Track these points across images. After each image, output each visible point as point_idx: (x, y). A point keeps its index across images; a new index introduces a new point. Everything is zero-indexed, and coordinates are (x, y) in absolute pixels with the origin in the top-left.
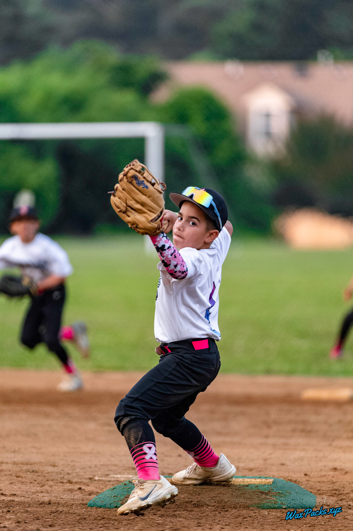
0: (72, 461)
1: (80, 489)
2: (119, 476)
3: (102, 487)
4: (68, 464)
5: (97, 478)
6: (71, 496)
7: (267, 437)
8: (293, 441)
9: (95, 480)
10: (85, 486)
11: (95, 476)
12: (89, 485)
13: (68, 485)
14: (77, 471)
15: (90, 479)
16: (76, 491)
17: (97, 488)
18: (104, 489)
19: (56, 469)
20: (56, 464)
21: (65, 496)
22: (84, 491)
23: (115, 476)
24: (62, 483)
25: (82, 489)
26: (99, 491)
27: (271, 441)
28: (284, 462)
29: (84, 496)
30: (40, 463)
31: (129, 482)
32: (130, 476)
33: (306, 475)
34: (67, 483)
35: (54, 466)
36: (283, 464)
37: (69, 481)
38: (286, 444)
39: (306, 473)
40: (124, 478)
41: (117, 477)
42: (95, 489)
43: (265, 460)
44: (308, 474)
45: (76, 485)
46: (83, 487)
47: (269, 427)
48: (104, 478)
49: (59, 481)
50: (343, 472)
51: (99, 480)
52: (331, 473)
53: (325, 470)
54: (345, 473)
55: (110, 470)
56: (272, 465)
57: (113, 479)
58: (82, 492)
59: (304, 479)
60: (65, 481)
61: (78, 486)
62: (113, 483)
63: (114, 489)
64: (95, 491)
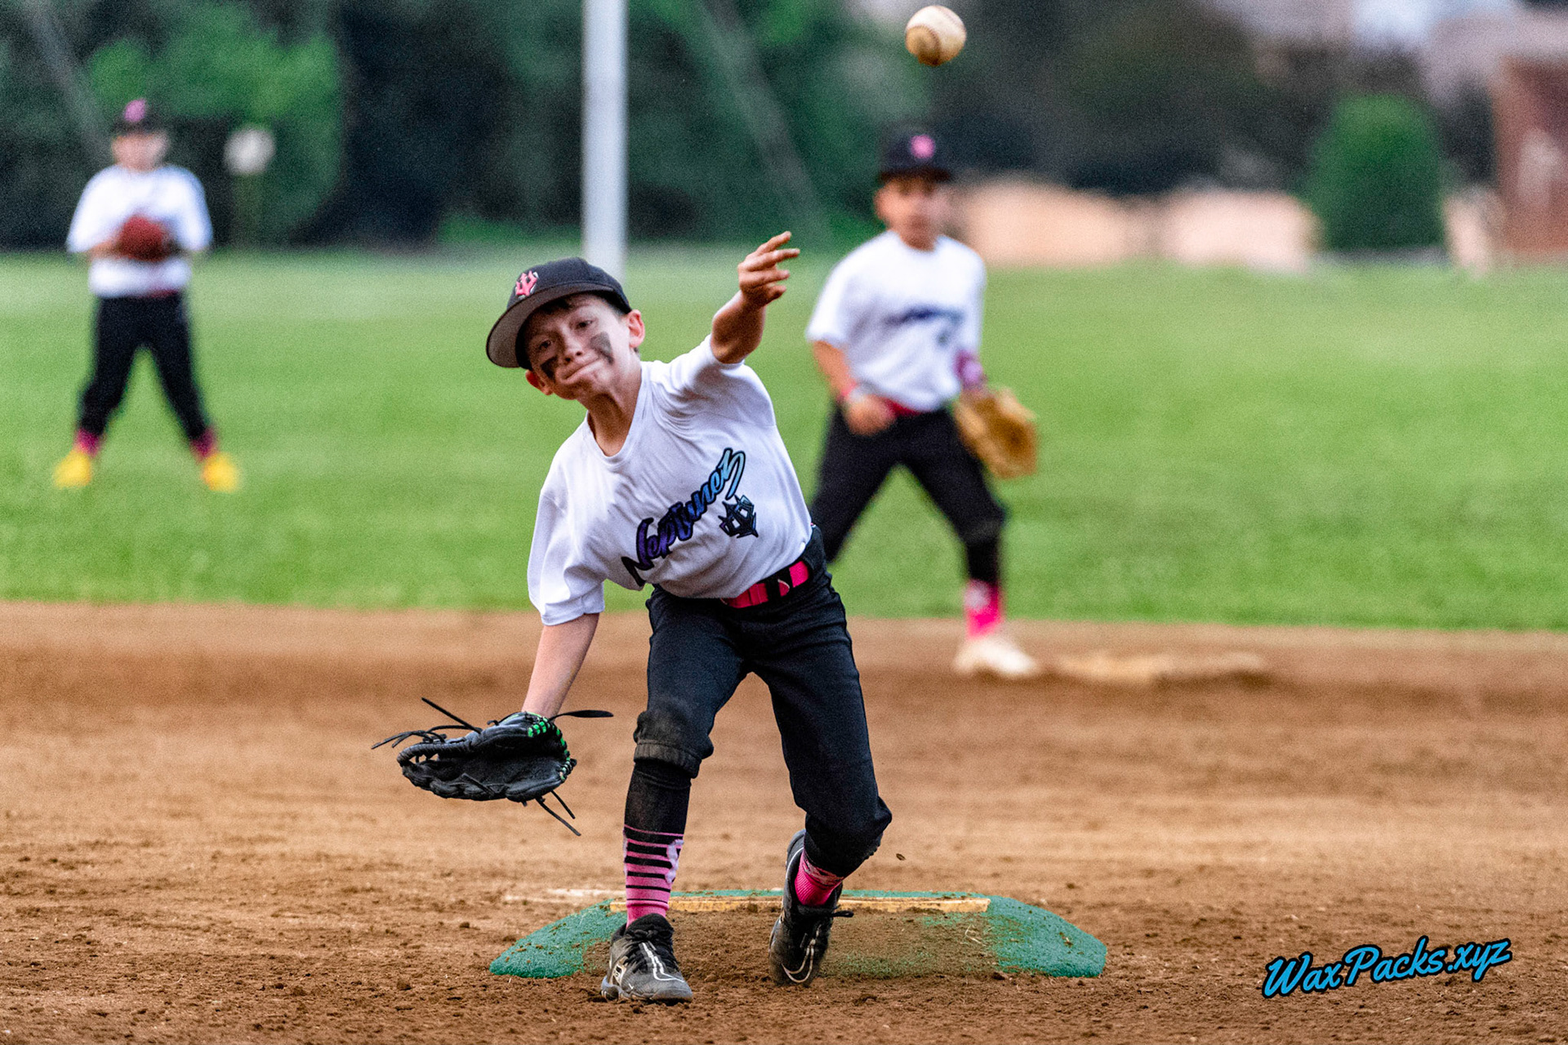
0: (440, 852)
1: (466, 926)
2: (569, 892)
3: (524, 921)
4: (428, 862)
5: (509, 898)
6: (444, 946)
7: (954, 784)
8: (1025, 795)
9: (506, 903)
10: (479, 919)
11: (504, 892)
12: (490, 915)
13: (433, 914)
15: (492, 899)
16: (455, 931)
17: (510, 923)
18: (532, 929)
20: (396, 862)
22: (476, 932)
23: (558, 892)
24: (418, 909)
25: (471, 926)
26: (517, 932)
28: (1008, 853)
29: (479, 947)
31: (601, 907)
33: (1071, 886)
34: (429, 910)
35: (392, 866)
36: (1008, 859)
37: (435, 905)
38: (1009, 805)
39: (1072, 882)
41: (565, 897)
42: (506, 926)
43: (958, 848)
44: (1078, 883)
45: (453, 915)
46: (474, 923)
47: (956, 757)
48: (529, 899)
49: (408, 905)
50: (1170, 880)
51: (515, 903)
52: (1138, 882)
53: (1123, 875)
54: (1178, 882)
55: (542, 876)
56: (981, 861)
57: (553, 901)
58: (474, 937)
59: (1068, 897)
60: (424, 907)
61: (460, 920)
62: (552, 911)
63: (560, 926)
64: (506, 933)
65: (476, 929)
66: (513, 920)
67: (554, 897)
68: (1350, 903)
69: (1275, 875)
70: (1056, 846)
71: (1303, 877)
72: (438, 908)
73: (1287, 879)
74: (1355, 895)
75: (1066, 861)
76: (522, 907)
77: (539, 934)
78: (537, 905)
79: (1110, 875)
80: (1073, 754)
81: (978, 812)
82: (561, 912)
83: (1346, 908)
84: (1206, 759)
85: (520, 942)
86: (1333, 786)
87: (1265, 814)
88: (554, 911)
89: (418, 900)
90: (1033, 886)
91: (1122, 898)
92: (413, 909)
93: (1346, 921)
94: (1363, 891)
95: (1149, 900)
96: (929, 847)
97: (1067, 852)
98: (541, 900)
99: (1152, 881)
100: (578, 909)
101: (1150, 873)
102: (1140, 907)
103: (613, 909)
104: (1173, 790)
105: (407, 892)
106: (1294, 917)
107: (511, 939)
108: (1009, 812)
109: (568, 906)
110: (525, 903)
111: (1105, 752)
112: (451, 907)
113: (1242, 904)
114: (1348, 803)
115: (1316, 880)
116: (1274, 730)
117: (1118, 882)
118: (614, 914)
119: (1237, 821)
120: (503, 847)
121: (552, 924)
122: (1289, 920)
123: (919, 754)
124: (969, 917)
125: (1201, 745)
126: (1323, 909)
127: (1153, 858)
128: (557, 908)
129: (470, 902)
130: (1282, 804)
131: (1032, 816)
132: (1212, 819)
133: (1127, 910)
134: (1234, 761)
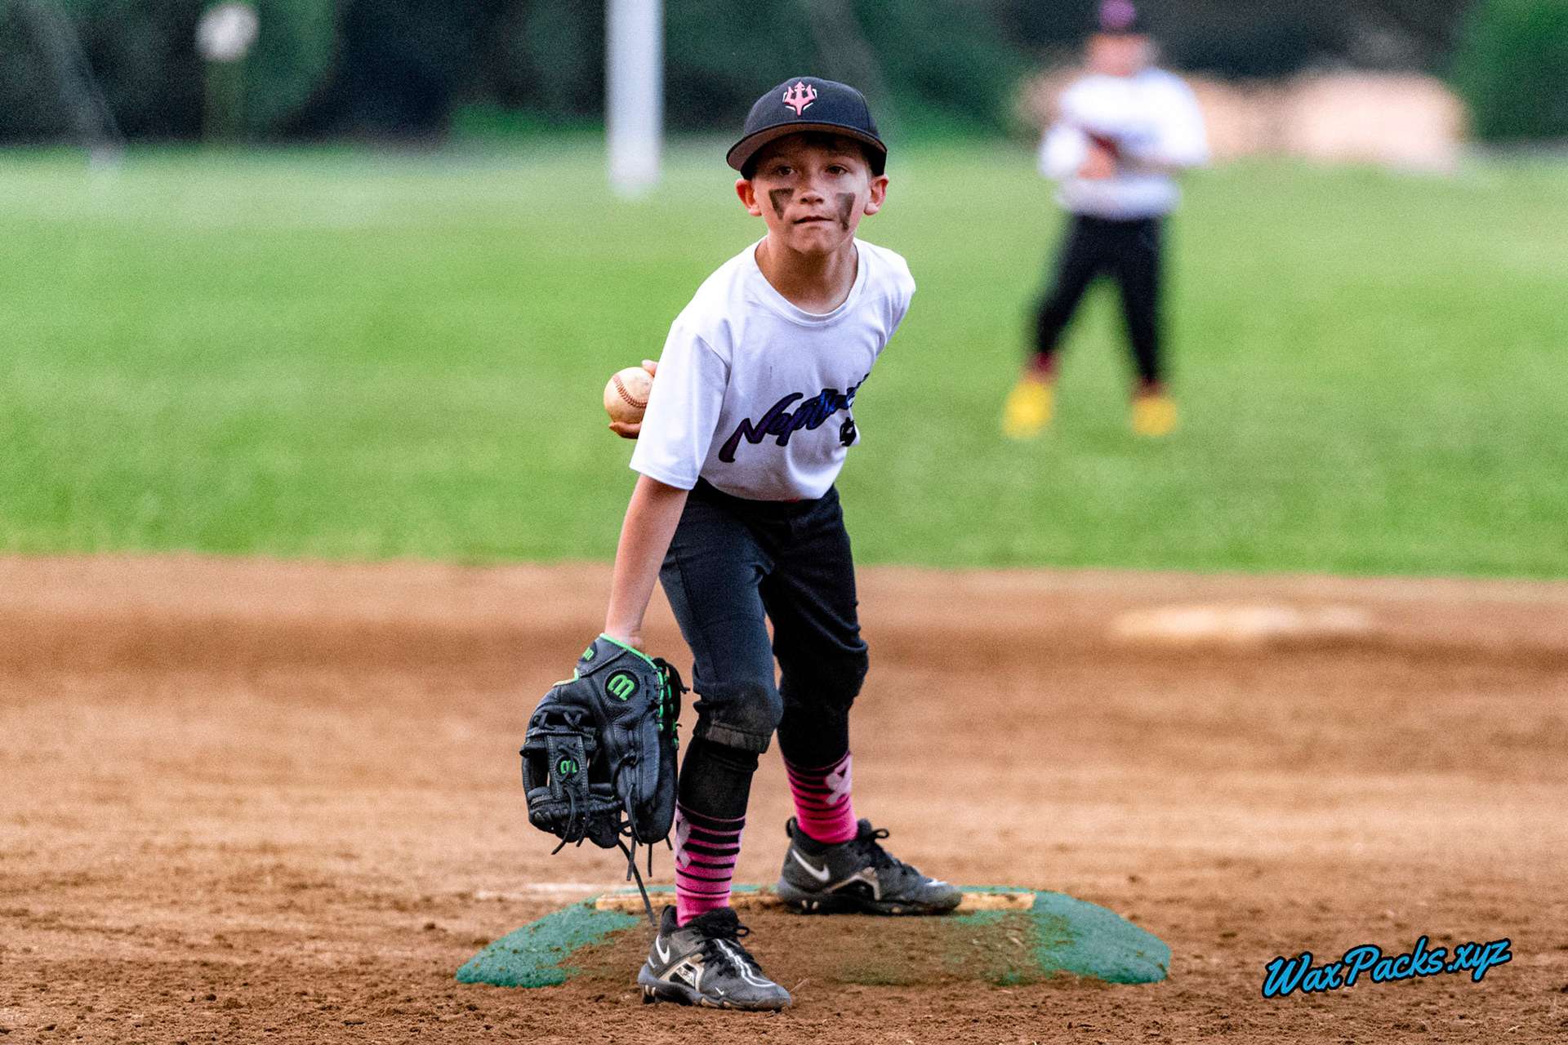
0: (404, 843)
1: (431, 927)
2: (551, 887)
3: (499, 920)
4: (392, 853)
5: (482, 894)
6: (405, 951)
7: (1006, 762)
8: (1088, 775)
9: (478, 901)
10: (446, 918)
11: (476, 888)
12: (460, 915)
13: (395, 914)
14: (420, 872)
15: (463, 896)
16: (419, 933)
17: (483, 924)
18: (508, 930)
19: (354, 867)
20: (354, 852)
21: (385, 949)
22: (443, 934)
23: (540, 887)
24: (377, 909)
25: (437, 927)
26: (490, 934)
27: (1022, 774)
28: (1062, 838)
29: (445, 951)
30: (306, 847)
31: (586, 904)
32: (587, 888)
33: (1133, 879)
34: (387, 909)
35: (348, 856)
36: (1062, 848)
37: (397, 903)
39: (1134, 873)
40: (567, 892)
41: (546, 893)
42: (478, 927)
43: (1005, 834)
44: (1141, 875)
45: (417, 915)
46: (441, 923)
47: (1012, 730)
48: (506, 895)
49: (365, 903)
50: (1251, 871)
51: (489, 900)
52: (1212, 874)
53: (1194, 866)
54: (1258, 873)
55: (523, 869)
56: (1029, 850)
57: (534, 898)
58: (439, 939)
59: (1129, 892)
60: (384, 904)
61: (425, 920)
62: (531, 909)
63: (538, 926)
64: (478, 935)
65: (444, 930)
66: (486, 921)
67: (535, 892)
68: (1457, 896)
69: (1368, 866)
70: (1120, 831)
71: (1404, 867)
72: (399, 906)
73: (1384, 869)
74: (1463, 888)
75: (1128, 850)
76: (497, 906)
77: (514, 935)
78: (514, 903)
79: (1179, 865)
80: (1147, 726)
81: (1032, 794)
82: (543, 910)
83: (1452, 904)
84: (1300, 731)
85: (493, 945)
86: (1445, 764)
87: (1365, 796)
88: (534, 909)
89: (377, 898)
90: (1089, 879)
91: (1192, 893)
92: (371, 908)
93: (1451, 918)
94: (1470, 883)
95: (1222, 894)
96: (970, 833)
97: (1130, 840)
98: (521, 898)
99: (1229, 873)
100: (563, 906)
101: (1224, 863)
102: (1212, 903)
103: (599, 907)
104: (1260, 767)
105: (364, 888)
106: (1390, 913)
107: (482, 942)
108: (1067, 794)
109: (550, 904)
110: (500, 900)
111: (1185, 724)
112: (416, 905)
113: (1330, 900)
114: (1462, 782)
115: (1418, 870)
116: (1383, 698)
117: (1191, 874)
118: (600, 912)
119: (1331, 802)
120: (480, 835)
121: (531, 924)
122: (1383, 917)
123: (968, 725)
124: (1010, 915)
125: (1296, 715)
126: (1423, 904)
127: (1232, 846)
128: (538, 905)
129: (437, 900)
130: (1386, 783)
131: (1095, 796)
132: (1302, 802)
133: (1200, 906)
134: (1334, 733)
